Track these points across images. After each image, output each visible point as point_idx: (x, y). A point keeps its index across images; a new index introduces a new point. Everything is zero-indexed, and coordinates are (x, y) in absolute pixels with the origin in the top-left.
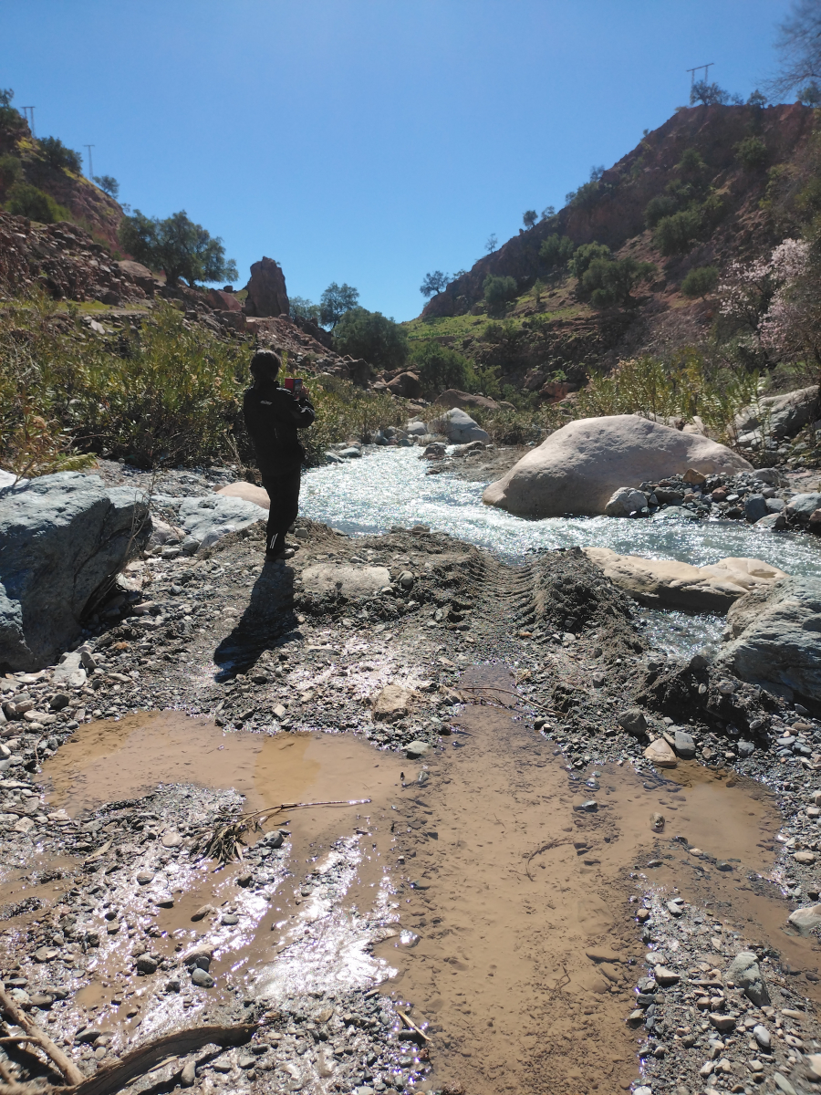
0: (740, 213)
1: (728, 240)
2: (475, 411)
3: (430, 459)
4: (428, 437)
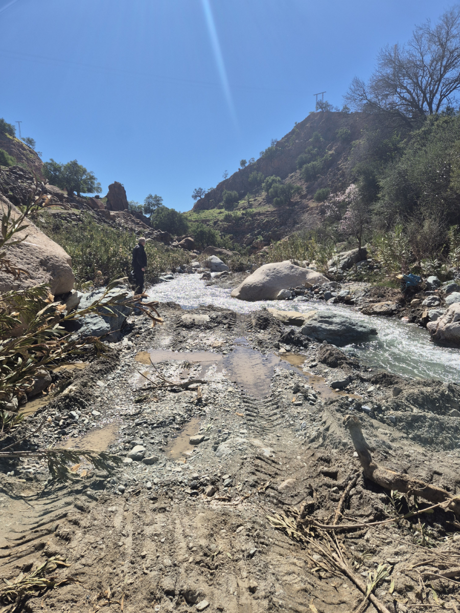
0: (340, 162)
1: (334, 175)
2: (222, 256)
3: (205, 279)
4: (202, 269)
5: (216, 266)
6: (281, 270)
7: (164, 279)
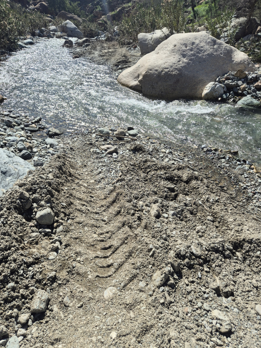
2: (75, 22)
3: (67, 46)
4: (59, 34)
5: (71, 31)
6: (202, 47)
7: (24, 45)
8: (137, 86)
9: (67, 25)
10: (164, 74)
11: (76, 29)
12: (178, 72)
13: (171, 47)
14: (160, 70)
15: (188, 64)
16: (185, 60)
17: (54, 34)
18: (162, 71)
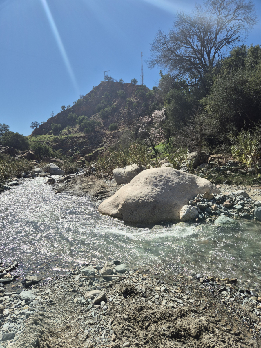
0: (121, 109)
1: (119, 116)
3: (50, 184)
4: (43, 174)
5: (54, 171)
6: (169, 178)
7: (9, 187)
8: (117, 214)
9: (51, 167)
10: (141, 202)
11: (58, 169)
12: (153, 200)
13: (144, 180)
14: (137, 199)
15: (161, 192)
16: (157, 189)
17: (38, 175)
18: (139, 200)
